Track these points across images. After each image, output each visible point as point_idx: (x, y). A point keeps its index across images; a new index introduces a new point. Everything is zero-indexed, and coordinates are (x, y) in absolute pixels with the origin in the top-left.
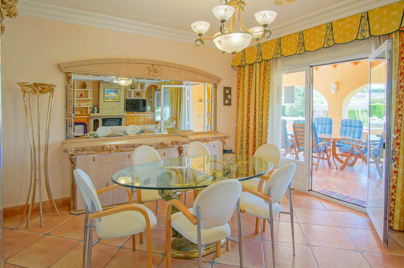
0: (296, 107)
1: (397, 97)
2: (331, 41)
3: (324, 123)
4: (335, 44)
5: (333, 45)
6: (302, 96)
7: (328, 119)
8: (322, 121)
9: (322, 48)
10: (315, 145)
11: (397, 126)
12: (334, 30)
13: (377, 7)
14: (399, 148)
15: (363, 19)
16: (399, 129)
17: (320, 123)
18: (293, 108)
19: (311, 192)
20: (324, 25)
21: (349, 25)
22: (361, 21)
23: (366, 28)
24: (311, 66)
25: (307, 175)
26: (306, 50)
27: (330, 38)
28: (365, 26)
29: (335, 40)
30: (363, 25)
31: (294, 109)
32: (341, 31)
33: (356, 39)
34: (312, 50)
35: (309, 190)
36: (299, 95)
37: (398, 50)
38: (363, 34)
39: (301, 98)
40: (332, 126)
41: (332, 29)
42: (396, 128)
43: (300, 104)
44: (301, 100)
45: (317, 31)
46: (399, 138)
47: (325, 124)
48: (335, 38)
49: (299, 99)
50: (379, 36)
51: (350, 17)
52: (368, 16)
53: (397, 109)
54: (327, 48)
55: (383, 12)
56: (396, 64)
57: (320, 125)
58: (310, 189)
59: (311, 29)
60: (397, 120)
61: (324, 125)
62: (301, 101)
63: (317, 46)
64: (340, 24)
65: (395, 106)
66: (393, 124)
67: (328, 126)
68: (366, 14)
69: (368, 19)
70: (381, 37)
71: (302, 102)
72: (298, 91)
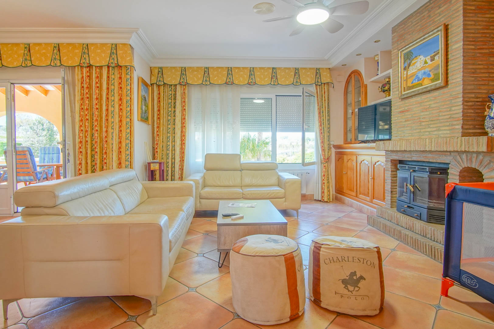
0: (38, 145)
1: (79, 116)
2: (29, 61)
3: (51, 153)
4: (33, 65)
5: (31, 66)
6: (47, 131)
7: (55, 148)
8: (49, 150)
9: (20, 67)
10: (33, 172)
11: (80, 138)
12: (31, 52)
13: (65, 42)
14: (82, 155)
15: (55, 48)
16: (81, 140)
17: (47, 152)
18: (33, 145)
19: (17, 213)
20: (22, 44)
21: (44, 51)
22: (54, 50)
23: (58, 57)
24: (11, 83)
25: (11, 198)
26: (3, 64)
27: (27, 58)
28: (57, 56)
29: (32, 62)
30: (55, 54)
31: (35, 147)
32: (38, 55)
33: (50, 65)
34: (10, 66)
35: (15, 213)
36: (43, 130)
37: (80, 80)
38: (55, 62)
39: (45, 133)
40: (60, 155)
41: (29, 51)
42: (79, 141)
43: (45, 142)
44: (46, 135)
45: (15, 49)
46: (82, 147)
47: (53, 154)
48: (32, 59)
49: (42, 135)
50: (69, 67)
51: (45, 44)
52: (59, 48)
53: (80, 125)
54: (25, 67)
55: (69, 48)
56: (78, 91)
57: (47, 155)
58: (16, 211)
59: (9, 44)
60: (80, 134)
61: (51, 155)
62: (46, 137)
63: (15, 63)
64: (37, 48)
65: (78, 123)
66: (77, 137)
67: (55, 155)
68: (58, 45)
69: (59, 50)
70: (70, 67)
71: (47, 139)
72: (41, 124)
